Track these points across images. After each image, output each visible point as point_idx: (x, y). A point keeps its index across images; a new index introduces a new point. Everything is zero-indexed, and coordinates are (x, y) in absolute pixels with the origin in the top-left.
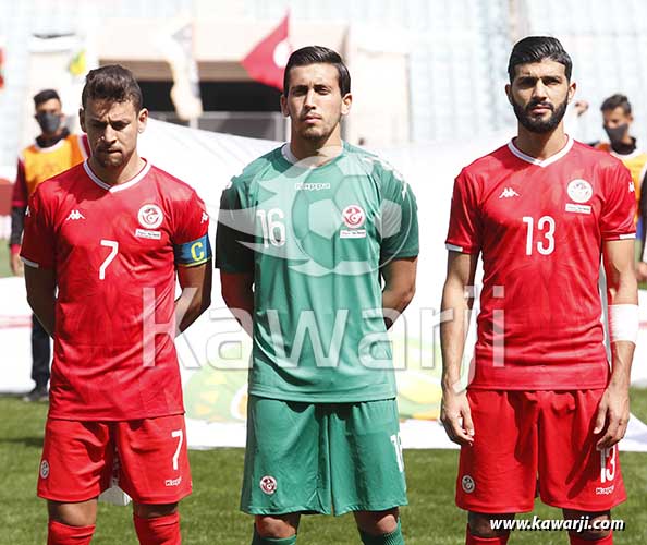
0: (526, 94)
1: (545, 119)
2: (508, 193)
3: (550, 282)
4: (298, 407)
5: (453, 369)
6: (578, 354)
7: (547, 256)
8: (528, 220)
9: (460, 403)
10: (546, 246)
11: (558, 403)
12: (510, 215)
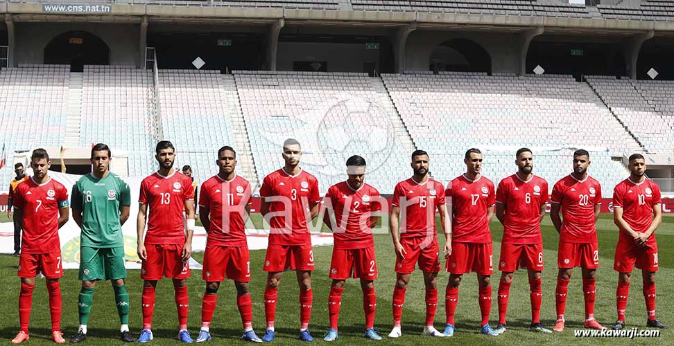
0: (163, 158)
1: (168, 165)
2: (156, 186)
3: (168, 212)
4: (95, 249)
5: (140, 238)
6: (177, 233)
7: (167, 205)
8: (162, 194)
9: (143, 248)
10: (167, 202)
11: (171, 248)
12: (156, 192)
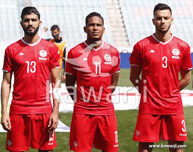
1: (32, 31)
2: (22, 54)
6: (43, 103)
7: (33, 73)
8: (28, 62)
10: (33, 70)
11: (37, 118)
12: (22, 60)
